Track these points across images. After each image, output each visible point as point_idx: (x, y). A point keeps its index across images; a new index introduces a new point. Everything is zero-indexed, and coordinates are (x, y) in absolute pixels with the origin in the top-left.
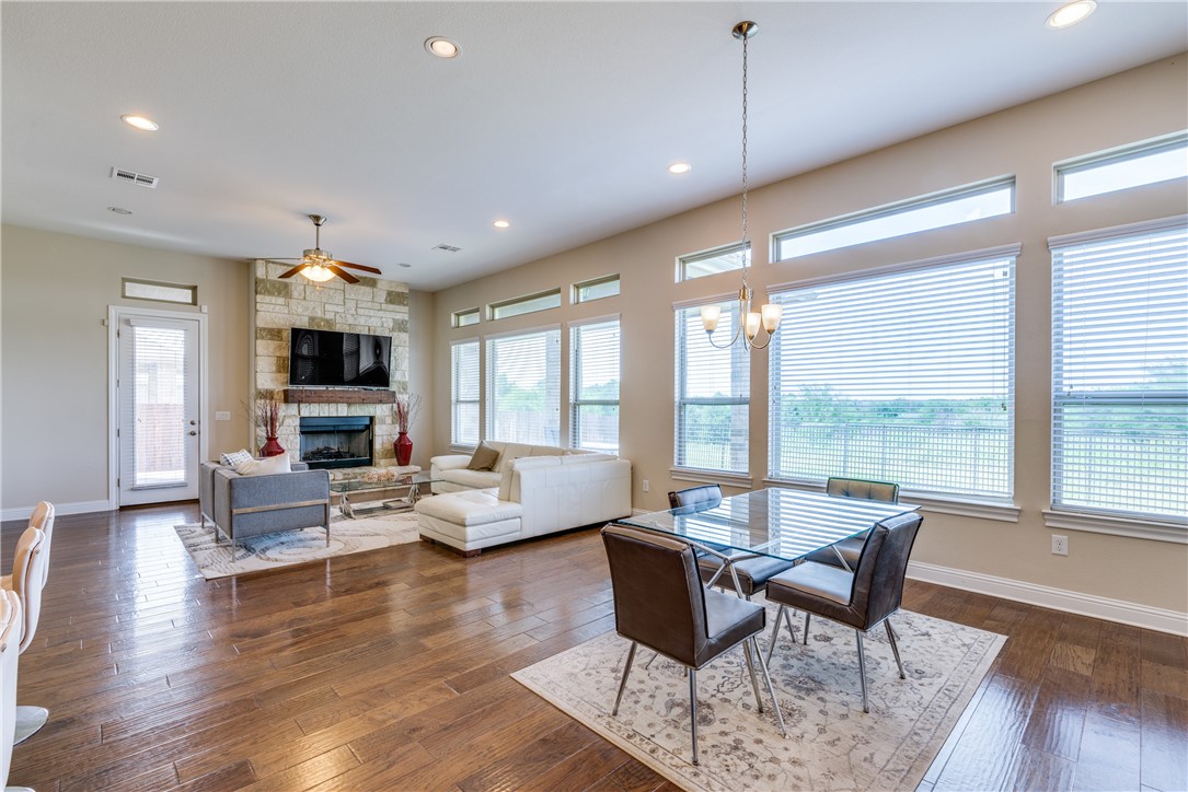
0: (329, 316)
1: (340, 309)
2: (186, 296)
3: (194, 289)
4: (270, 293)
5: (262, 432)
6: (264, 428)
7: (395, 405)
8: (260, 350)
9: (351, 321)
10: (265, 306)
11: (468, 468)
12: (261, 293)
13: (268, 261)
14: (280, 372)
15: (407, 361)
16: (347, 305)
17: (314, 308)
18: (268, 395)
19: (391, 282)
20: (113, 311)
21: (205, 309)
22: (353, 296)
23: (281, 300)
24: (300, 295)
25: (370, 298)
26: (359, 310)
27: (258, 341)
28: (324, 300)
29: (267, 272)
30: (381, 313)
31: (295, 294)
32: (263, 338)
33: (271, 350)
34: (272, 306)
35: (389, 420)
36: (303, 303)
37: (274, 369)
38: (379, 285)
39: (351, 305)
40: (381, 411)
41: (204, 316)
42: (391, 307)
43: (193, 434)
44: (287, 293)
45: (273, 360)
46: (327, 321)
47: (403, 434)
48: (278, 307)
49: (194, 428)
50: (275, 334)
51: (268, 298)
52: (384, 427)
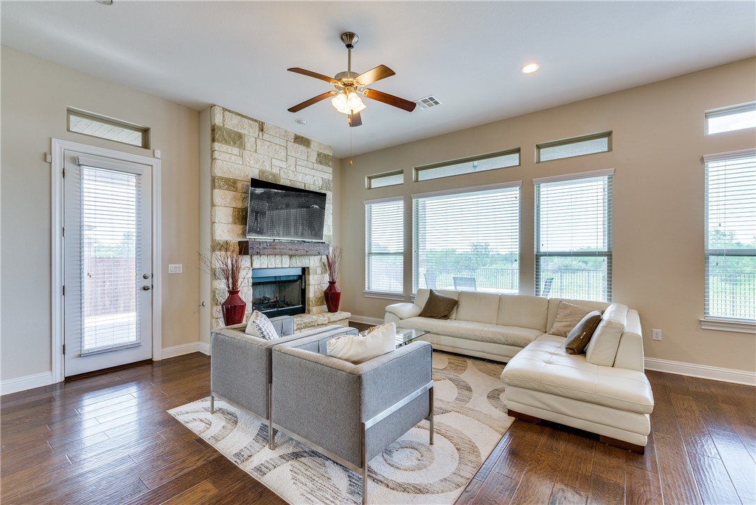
0: (275, 171)
1: (283, 165)
2: (136, 138)
3: (145, 132)
4: (227, 143)
5: (222, 286)
6: (224, 281)
7: (324, 257)
8: (217, 200)
9: (292, 177)
10: (223, 155)
11: (420, 316)
12: (218, 141)
13: (225, 110)
14: (235, 223)
15: (331, 216)
16: (289, 160)
17: (263, 162)
18: (225, 246)
19: (320, 144)
20: (57, 146)
21: (158, 153)
22: (293, 154)
23: (236, 151)
24: (252, 147)
25: (305, 158)
26: (298, 167)
27: (216, 191)
28: (271, 155)
29: (224, 121)
30: (313, 172)
31: (248, 145)
32: (220, 188)
33: (228, 200)
34: (228, 156)
35: (319, 271)
36: (254, 155)
37: (231, 220)
38: (312, 146)
39: (292, 161)
40: (313, 263)
41: (155, 161)
42: (321, 167)
43: (145, 289)
44: (241, 143)
45: (230, 211)
46: (274, 175)
47: (332, 283)
48: (233, 157)
49: (147, 283)
50: (231, 184)
51: (224, 147)
52: (316, 277)
